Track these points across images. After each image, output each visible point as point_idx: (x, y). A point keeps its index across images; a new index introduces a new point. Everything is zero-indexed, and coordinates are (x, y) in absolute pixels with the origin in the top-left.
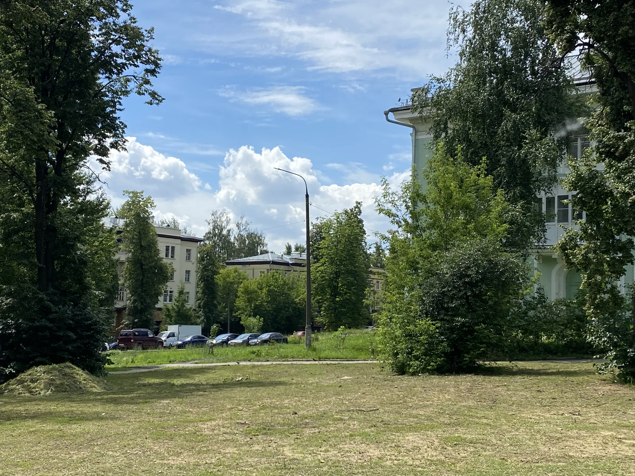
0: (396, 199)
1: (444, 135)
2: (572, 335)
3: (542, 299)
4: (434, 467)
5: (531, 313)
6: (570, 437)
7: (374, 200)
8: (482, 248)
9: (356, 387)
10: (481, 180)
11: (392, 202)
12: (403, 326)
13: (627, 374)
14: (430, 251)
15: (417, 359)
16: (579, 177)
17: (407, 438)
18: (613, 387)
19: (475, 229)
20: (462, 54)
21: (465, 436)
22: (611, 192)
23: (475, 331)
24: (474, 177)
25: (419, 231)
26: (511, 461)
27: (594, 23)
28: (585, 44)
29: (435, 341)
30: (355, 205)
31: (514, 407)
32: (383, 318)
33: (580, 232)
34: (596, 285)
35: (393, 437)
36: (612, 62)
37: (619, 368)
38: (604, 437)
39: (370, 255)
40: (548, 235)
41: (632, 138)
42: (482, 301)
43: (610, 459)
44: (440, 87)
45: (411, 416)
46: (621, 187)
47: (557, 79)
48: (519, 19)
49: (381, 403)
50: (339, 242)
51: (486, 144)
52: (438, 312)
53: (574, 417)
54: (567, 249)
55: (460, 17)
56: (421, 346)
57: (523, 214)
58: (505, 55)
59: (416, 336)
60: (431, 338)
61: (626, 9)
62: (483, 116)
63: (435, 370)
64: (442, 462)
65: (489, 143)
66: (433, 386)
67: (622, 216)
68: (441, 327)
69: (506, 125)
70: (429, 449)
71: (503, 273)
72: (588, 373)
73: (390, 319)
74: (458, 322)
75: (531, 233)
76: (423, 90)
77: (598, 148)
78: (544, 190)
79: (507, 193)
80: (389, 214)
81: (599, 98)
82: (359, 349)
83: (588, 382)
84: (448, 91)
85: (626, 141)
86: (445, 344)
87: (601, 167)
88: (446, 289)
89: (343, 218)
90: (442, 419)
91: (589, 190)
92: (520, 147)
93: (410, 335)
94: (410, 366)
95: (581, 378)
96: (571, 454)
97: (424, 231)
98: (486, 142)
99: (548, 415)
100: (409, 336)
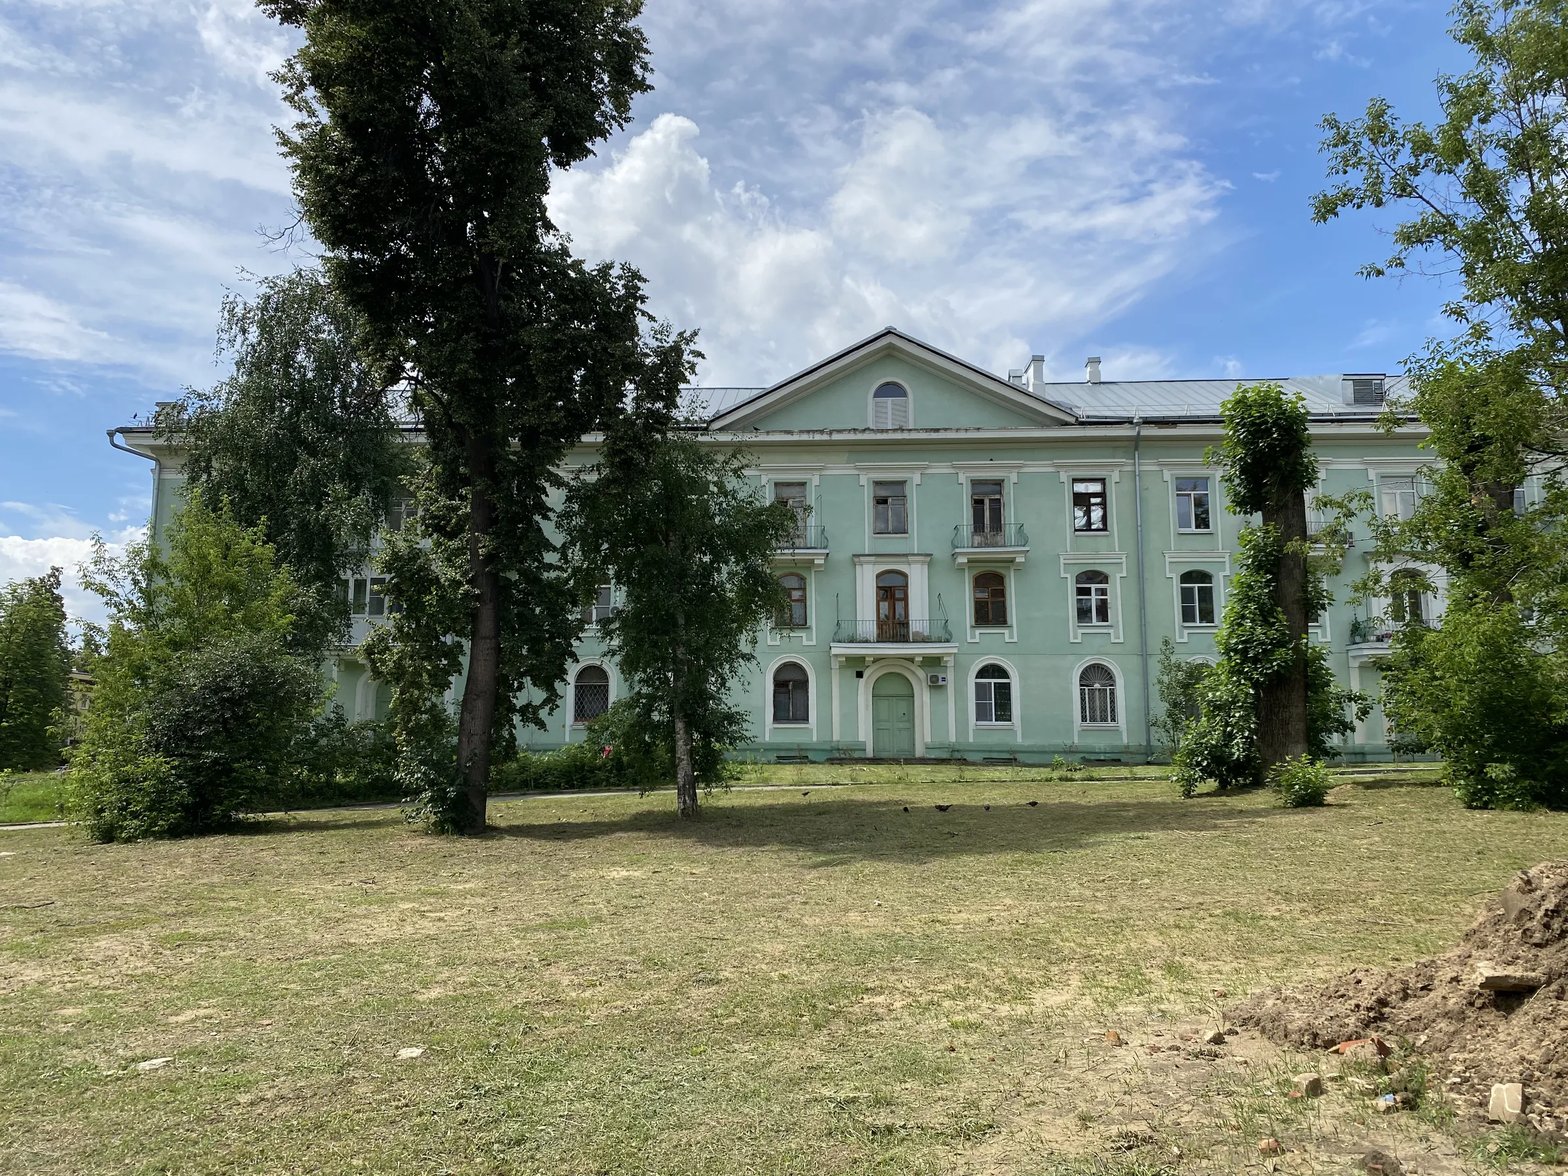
0: (117, 567)
1: (205, 477)
2: (379, 770)
3: (340, 721)
4: (135, 986)
5: (323, 742)
6: (356, 916)
7: (78, 568)
8: (253, 649)
9: (20, 870)
10: (258, 550)
11: (109, 573)
12: (115, 766)
13: (446, 821)
14: (169, 651)
15: (136, 817)
16: (396, 557)
17: (96, 944)
18: (426, 841)
19: (245, 620)
20: (239, 364)
21: (196, 931)
22: (437, 578)
23: (234, 770)
24: (246, 544)
25: (153, 619)
26: (264, 961)
27: (424, 352)
28: (411, 378)
29: (168, 787)
30: (50, 572)
31: (282, 880)
32: (81, 754)
33: (393, 630)
34: (411, 702)
35: (72, 945)
36: (446, 407)
37: (435, 813)
38: (402, 912)
39: (73, 652)
40: (353, 631)
41: (468, 510)
42: (249, 725)
43: (405, 941)
44: (202, 406)
45: (111, 907)
46: (452, 573)
47: (377, 419)
48: (326, 328)
49: (61, 891)
50: (13, 630)
51: (270, 498)
52: (177, 745)
53: (365, 886)
54: (374, 653)
55: (239, 311)
56: (144, 797)
57: (319, 601)
58: (305, 375)
59: (137, 781)
60: (161, 783)
61: (467, 342)
62: (268, 457)
63: (165, 832)
64: (150, 977)
65: (274, 497)
66: (158, 858)
67: (450, 610)
68: (179, 766)
69: (301, 473)
70: (132, 958)
71: (281, 685)
72: (395, 822)
73: (94, 756)
74: (207, 757)
75: (328, 628)
76: (174, 407)
77: (423, 519)
78: (352, 569)
79: (297, 571)
80: (102, 590)
81: (428, 452)
82: (36, 806)
83: (392, 835)
84: (214, 414)
85: (460, 513)
86: (184, 792)
87: (427, 544)
88: (191, 709)
89: (26, 592)
90: (163, 908)
91: (408, 575)
92: (319, 507)
93: (127, 781)
94: (122, 828)
95: (383, 831)
96: (352, 941)
97: (162, 620)
98: (270, 494)
99: (329, 887)
100: (125, 781)
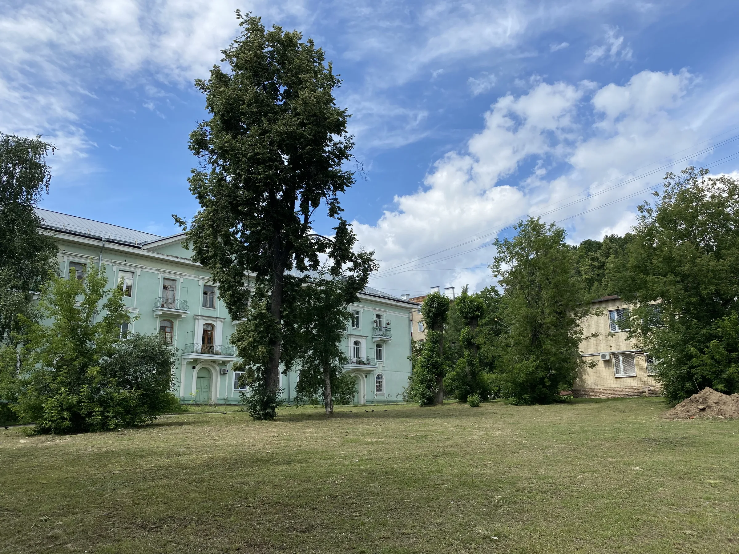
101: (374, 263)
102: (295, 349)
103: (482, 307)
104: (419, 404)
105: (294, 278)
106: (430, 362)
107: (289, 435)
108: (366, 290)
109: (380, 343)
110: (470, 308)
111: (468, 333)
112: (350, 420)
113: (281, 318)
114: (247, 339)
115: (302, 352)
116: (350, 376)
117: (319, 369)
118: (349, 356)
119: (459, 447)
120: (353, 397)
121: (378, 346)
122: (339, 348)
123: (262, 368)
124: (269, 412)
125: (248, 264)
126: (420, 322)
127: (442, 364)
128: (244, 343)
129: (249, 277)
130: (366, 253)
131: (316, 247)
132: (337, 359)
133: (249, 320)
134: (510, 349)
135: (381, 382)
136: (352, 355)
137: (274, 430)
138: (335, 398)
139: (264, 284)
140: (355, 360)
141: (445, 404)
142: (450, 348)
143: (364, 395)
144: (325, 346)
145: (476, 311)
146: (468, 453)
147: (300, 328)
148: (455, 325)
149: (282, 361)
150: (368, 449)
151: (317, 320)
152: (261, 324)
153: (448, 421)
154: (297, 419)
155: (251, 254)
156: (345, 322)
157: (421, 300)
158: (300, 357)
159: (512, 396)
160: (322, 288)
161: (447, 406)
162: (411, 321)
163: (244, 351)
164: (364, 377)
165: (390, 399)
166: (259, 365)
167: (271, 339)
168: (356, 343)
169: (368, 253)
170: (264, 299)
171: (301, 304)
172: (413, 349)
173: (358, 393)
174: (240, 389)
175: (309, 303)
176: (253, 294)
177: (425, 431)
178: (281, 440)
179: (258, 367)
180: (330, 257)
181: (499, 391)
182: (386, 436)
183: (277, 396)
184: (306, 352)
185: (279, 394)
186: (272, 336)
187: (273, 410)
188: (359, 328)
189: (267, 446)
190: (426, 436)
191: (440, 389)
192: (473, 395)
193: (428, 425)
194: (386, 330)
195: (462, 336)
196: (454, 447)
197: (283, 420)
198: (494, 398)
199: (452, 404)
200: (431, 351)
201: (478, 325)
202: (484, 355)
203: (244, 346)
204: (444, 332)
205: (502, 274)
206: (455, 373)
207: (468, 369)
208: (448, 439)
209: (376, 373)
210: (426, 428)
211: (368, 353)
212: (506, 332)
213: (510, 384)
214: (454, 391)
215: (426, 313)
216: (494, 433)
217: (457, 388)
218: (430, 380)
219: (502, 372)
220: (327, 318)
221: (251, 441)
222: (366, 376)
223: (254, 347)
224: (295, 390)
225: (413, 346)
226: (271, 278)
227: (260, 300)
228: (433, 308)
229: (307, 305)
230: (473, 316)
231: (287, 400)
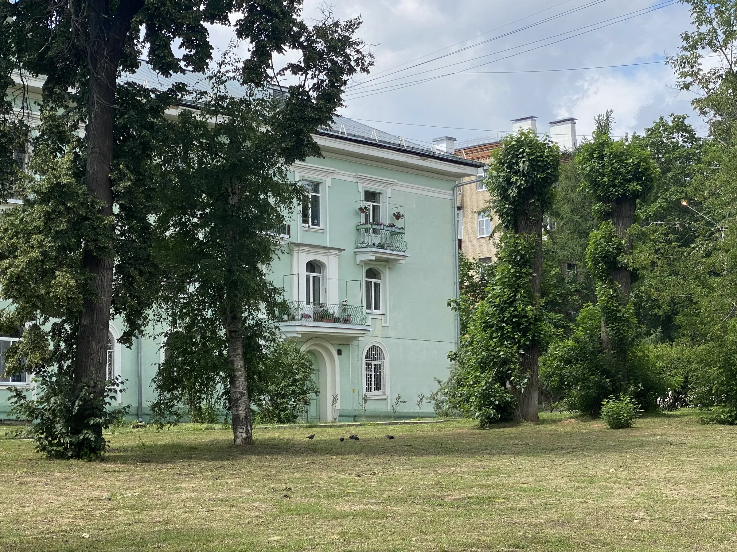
101: (358, 51)
102: (152, 279)
103: (647, 169)
104: (477, 422)
105: (145, 92)
106: (507, 315)
107: (140, 497)
108: (338, 126)
109: (378, 266)
110: (615, 173)
111: (609, 238)
112: (296, 461)
113: (113, 197)
114: (25, 253)
115: (170, 287)
116: (297, 351)
117: (214, 332)
118: (295, 299)
119: (576, 525)
120: (306, 403)
121: (372, 273)
122: (268, 278)
123: (67, 327)
124: (86, 439)
125: (20, 52)
126: (484, 211)
127: (537, 319)
128: (17, 262)
129: (24, 88)
130: (336, 24)
131: (202, 7)
132: (262, 305)
133: (27, 202)
134: (719, 280)
135: (378, 368)
136: (303, 298)
137: (100, 483)
138: (260, 405)
139: (66, 107)
140: (309, 310)
141: (544, 422)
142: (561, 280)
143: (335, 400)
144: (229, 271)
145: (630, 181)
146: (597, 541)
147: (163, 224)
148: (576, 218)
149: (117, 311)
150: (340, 529)
151: (208, 205)
152: (60, 213)
153: (549, 464)
154: (161, 456)
155: (28, 26)
156: (283, 211)
157: (485, 153)
158: (166, 299)
159: (721, 401)
160: (221, 119)
161: (550, 427)
162: (459, 208)
163: (17, 283)
164: (335, 353)
165: (401, 409)
166: (58, 320)
167: (87, 253)
168: (312, 266)
169: (342, 23)
170: (66, 148)
171: (165, 161)
172: (462, 282)
173: (317, 393)
174: (11, 383)
175: (186, 159)
176: (36, 134)
177: (488, 487)
178: (119, 508)
179: (55, 324)
180: (240, 34)
181: (685, 387)
182: (388, 499)
183: (107, 400)
184: (182, 289)
185: (112, 394)
186: (92, 246)
187: (98, 433)
188: (321, 226)
189: (81, 523)
190: (490, 500)
191: (530, 384)
192: (617, 398)
193: (497, 472)
194: (393, 234)
195: (591, 247)
196: (563, 524)
197: (124, 460)
198: (673, 407)
199: (560, 421)
200: (510, 286)
201: (636, 219)
202: (649, 297)
203: (16, 271)
204: (545, 238)
205: (705, 82)
206: (571, 343)
207: (605, 332)
208: (547, 507)
209: (366, 343)
210: (493, 480)
211: (343, 289)
212: (710, 237)
213: (714, 371)
214: (569, 386)
215: (499, 187)
216: (667, 492)
217: (577, 380)
218: (505, 362)
219: (695, 339)
220: (233, 200)
221: (41, 510)
222: (339, 352)
223: (45, 273)
224: (154, 386)
225: (464, 275)
226: (82, 93)
227: (54, 151)
228: (516, 172)
229: (182, 166)
230: (623, 195)
231: (133, 410)
